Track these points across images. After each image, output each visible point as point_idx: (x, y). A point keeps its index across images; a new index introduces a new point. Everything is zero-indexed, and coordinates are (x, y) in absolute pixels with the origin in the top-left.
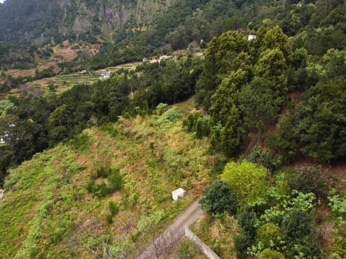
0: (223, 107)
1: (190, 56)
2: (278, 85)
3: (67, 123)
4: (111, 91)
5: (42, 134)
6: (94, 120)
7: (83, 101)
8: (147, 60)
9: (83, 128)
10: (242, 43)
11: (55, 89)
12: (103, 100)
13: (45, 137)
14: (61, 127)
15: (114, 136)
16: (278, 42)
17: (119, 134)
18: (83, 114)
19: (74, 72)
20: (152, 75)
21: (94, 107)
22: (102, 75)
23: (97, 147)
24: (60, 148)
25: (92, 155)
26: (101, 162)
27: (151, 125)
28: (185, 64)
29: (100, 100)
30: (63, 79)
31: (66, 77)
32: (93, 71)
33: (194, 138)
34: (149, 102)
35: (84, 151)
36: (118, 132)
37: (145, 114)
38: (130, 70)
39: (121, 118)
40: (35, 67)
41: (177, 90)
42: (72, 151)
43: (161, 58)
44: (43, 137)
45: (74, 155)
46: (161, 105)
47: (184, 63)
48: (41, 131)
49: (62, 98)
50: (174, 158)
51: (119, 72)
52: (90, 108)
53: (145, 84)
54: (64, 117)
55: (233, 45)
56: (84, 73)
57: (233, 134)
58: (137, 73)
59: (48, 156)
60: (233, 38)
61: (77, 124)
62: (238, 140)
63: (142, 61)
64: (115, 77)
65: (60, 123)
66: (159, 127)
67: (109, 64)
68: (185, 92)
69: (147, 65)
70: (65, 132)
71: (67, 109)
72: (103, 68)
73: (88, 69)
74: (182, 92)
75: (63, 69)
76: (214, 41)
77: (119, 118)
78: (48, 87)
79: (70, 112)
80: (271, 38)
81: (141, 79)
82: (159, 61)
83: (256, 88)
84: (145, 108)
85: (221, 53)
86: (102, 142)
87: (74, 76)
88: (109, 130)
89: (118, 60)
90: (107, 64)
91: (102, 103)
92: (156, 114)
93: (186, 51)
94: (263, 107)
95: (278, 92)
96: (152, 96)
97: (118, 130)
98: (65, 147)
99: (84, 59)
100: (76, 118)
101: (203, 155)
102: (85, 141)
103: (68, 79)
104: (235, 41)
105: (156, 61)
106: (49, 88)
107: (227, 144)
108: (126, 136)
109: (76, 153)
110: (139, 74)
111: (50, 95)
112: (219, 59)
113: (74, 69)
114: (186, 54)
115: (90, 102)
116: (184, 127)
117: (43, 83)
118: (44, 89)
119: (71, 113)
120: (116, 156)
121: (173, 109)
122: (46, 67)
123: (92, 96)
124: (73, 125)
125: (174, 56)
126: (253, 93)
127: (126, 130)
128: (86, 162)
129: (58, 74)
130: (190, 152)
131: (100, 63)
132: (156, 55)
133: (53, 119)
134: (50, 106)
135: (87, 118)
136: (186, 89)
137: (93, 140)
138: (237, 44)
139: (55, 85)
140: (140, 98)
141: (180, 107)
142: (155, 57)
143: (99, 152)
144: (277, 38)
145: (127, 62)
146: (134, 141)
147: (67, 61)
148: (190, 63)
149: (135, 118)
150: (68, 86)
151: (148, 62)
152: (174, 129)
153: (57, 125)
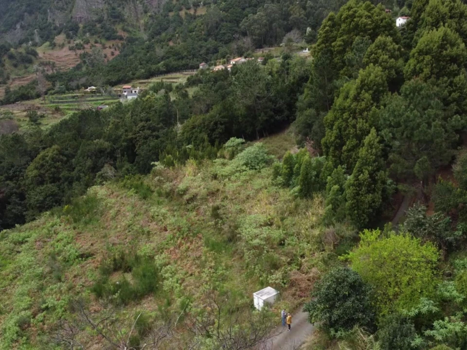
0: (348, 138)
1: (286, 57)
2: (453, 94)
3: (59, 179)
4: (141, 121)
5: (14, 198)
6: (108, 170)
7: (89, 139)
8: (207, 67)
9: (88, 185)
10: (382, 20)
11: (39, 121)
12: (127, 136)
13: (20, 205)
14: (49, 185)
15: (145, 198)
16: (451, 17)
17: (155, 194)
18: (89, 163)
19: (73, 90)
20: (216, 91)
21: (109, 150)
22: (126, 94)
23: (113, 218)
24: (46, 221)
25: (104, 232)
26: (120, 244)
27: (215, 177)
28: (277, 72)
29: (120, 137)
30: (54, 102)
31: (60, 99)
32: (109, 88)
33: (296, 197)
34: (209, 136)
35: (90, 226)
36: (153, 192)
37: (202, 157)
38: (174, 85)
39: (158, 166)
40: (5, 83)
41: (263, 114)
42: (68, 227)
43: (233, 62)
44: (16, 203)
45: (72, 233)
46: (234, 141)
47: (275, 69)
48: (12, 194)
49: (51, 134)
50: (257, 231)
51: (156, 89)
52: (101, 152)
53: (203, 107)
54: (55, 167)
55: (366, 25)
56: (92, 92)
57: (369, 186)
58: (187, 89)
59: (22, 234)
60: (366, 13)
61: (78, 179)
62: (378, 195)
63: (198, 67)
64: (148, 96)
65: (47, 179)
66: (229, 179)
67: (138, 74)
68: (278, 118)
69: (207, 75)
70: (56, 195)
71: (60, 153)
72: (127, 82)
73: (99, 84)
74: (272, 117)
75: (54, 85)
76: (329, 20)
77: (154, 165)
78: (26, 116)
79: (66, 159)
80: (438, 12)
81: (196, 98)
82: (229, 67)
83: (412, 98)
84: (203, 147)
85: (343, 41)
86: (123, 209)
87: (73, 97)
88: (137, 187)
89: (154, 67)
90: (133, 74)
91: (124, 141)
92: (224, 157)
93: (280, 49)
94: (425, 132)
95: (454, 107)
96: (216, 124)
97: (153, 188)
98: (56, 219)
99: (93, 66)
100: (76, 170)
101: (312, 227)
102: (92, 208)
103: (62, 102)
104: (369, 17)
105: (223, 68)
106: (28, 119)
107: (357, 205)
108: (167, 197)
109: (74, 228)
110: (191, 91)
111: (30, 131)
112: (339, 52)
113: (73, 84)
114: (279, 54)
115: (102, 141)
116: (275, 177)
117: (18, 111)
118: (19, 120)
119: (67, 161)
120: (149, 232)
121: (255, 148)
122: (25, 83)
123: (107, 129)
124: (71, 183)
125: (257, 57)
126: (407, 107)
127: (167, 186)
128: (92, 245)
129: (46, 93)
130: (288, 222)
131: (121, 74)
132: (224, 57)
133: (35, 172)
134: (29, 149)
135: (95, 169)
136: (278, 111)
137: (106, 205)
138: (373, 22)
139: (39, 113)
140: (194, 128)
141: (268, 145)
142: (222, 60)
143: (116, 227)
144: (450, 11)
145: (169, 70)
146: (183, 207)
147: (61, 71)
148: (288, 69)
149: (184, 164)
150: (63, 114)
151: (208, 69)
152: (258, 182)
153: (41, 183)
